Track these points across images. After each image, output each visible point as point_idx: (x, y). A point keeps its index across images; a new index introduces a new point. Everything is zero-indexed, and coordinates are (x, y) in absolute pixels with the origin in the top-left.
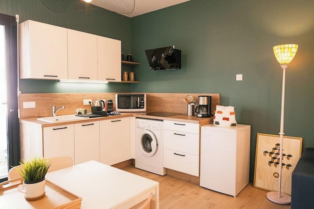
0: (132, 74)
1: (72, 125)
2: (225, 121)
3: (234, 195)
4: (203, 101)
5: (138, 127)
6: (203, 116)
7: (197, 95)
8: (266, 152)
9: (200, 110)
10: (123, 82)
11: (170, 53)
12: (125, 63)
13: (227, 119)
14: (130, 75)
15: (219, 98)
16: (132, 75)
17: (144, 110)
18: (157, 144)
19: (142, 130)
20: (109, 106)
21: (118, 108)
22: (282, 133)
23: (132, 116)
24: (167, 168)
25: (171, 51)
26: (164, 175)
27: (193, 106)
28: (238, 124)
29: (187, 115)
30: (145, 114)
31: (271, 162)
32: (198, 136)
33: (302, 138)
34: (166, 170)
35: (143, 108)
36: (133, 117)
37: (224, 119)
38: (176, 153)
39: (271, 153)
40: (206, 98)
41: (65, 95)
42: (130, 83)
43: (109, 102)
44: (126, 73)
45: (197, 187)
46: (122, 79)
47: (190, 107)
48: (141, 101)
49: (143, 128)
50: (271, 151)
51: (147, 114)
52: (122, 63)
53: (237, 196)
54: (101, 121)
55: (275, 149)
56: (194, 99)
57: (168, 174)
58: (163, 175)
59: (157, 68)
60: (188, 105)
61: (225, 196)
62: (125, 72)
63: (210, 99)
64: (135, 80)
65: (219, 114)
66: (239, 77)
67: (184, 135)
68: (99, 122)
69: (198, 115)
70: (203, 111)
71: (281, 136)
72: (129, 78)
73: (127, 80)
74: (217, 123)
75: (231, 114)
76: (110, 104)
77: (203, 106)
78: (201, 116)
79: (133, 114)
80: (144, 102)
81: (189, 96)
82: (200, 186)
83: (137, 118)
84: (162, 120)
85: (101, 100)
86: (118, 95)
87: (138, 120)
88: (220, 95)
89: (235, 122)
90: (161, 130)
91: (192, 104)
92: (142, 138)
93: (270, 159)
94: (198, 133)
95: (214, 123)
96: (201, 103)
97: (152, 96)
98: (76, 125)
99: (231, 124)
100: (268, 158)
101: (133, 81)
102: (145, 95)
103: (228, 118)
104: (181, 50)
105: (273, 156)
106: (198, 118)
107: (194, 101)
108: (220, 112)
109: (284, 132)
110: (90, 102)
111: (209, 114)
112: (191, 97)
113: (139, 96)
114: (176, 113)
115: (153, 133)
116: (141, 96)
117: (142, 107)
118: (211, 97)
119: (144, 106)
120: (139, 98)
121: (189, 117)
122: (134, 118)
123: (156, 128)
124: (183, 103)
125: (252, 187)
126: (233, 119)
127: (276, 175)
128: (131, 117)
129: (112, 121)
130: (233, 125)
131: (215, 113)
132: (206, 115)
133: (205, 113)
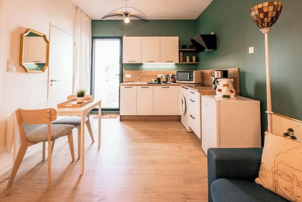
1: (136, 87)
2: (219, 92)
14: (192, 58)
15: (238, 73)
16: (194, 58)
18: (186, 107)
21: (177, 80)
23: (179, 85)
24: (190, 127)
26: (190, 132)
35: (193, 81)
37: (218, 90)
41: (147, 71)
46: (179, 61)
48: (191, 75)
54: (154, 87)
58: (188, 131)
62: (188, 57)
66: (251, 50)
67: (194, 101)
75: (224, 86)
79: (181, 85)
80: (193, 77)
82: (202, 148)
83: (182, 87)
84: (188, 89)
86: (177, 71)
88: (239, 69)
94: (199, 100)
96: (216, 77)
98: (138, 87)
99: (222, 96)
101: (195, 62)
102: (194, 72)
103: (221, 90)
108: (219, 84)
109: (272, 111)
110: (162, 76)
113: (189, 72)
115: (185, 98)
116: (191, 72)
117: (191, 80)
119: (193, 79)
120: (189, 74)
123: (186, 94)
129: (163, 87)
130: (224, 96)
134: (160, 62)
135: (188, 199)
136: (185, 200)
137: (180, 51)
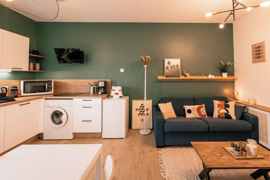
0: (38, 65)
2: (116, 95)
3: (124, 137)
4: (101, 84)
5: (47, 107)
6: (102, 93)
7: (97, 80)
8: (137, 109)
9: (99, 90)
10: (30, 71)
11: (71, 52)
12: (32, 56)
13: (117, 94)
14: (35, 66)
15: (111, 82)
17: (52, 92)
18: (67, 117)
19: (53, 108)
20: (13, 91)
21: (24, 92)
22: (145, 98)
24: (75, 133)
25: (71, 50)
27: (94, 88)
28: (124, 96)
29: (90, 93)
30: (52, 95)
31: (139, 114)
32: (101, 106)
33: (152, 100)
34: (75, 134)
35: (51, 91)
36: (42, 99)
37: (116, 94)
38: (84, 120)
39: (140, 109)
40: (103, 82)
42: (35, 72)
43: (12, 89)
44: (32, 64)
45: (100, 139)
47: (92, 88)
48: (49, 86)
49: (53, 107)
50: (139, 108)
51: (54, 96)
52: (29, 56)
53: (126, 138)
55: (141, 107)
56: (94, 83)
57: (76, 136)
58: (72, 139)
59: (61, 61)
60: (90, 87)
61: (119, 139)
63: (105, 82)
64: (40, 70)
65: (113, 91)
66: (122, 70)
67: (91, 107)
68: (5, 107)
69: (99, 93)
70: (102, 90)
71: (145, 100)
72: (34, 68)
73: (33, 69)
74: (112, 96)
75: (120, 91)
76: (15, 90)
77: (102, 87)
78: (101, 93)
79: (42, 97)
80: (51, 87)
81: (91, 81)
82: (102, 138)
83: (46, 99)
84: (72, 99)
85: (2, 87)
86: (24, 82)
87: (47, 101)
88: (111, 80)
89: (122, 95)
90: (71, 106)
91: (94, 86)
92: (51, 115)
93: (139, 112)
94: (101, 104)
95: (111, 96)
96: (100, 85)
97: (58, 82)
99: (119, 97)
100: (138, 112)
102: (53, 82)
104: (84, 51)
105: (140, 110)
106: (99, 95)
107: (94, 84)
108: (114, 90)
111: (105, 92)
112: (92, 81)
113: (46, 82)
114: (81, 93)
115: (63, 109)
116: (48, 82)
117: (49, 90)
118: (106, 81)
119: (52, 89)
120: (47, 84)
121: (91, 95)
122: (44, 99)
123: (66, 105)
124: (86, 86)
125: (131, 130)
126: (120, 94)
127: (142, 120)
128: (39, 99)
129: (20, 105)
130: (121, 97)
131: (111, 91)
132: (103, 92)
133: (103, 91)
134: (1, 69)
135: (144, 152)
136: (144, 153)
137: (30, 57)
